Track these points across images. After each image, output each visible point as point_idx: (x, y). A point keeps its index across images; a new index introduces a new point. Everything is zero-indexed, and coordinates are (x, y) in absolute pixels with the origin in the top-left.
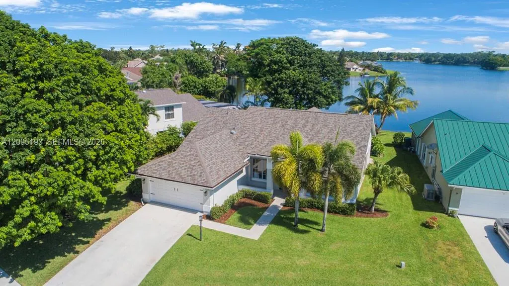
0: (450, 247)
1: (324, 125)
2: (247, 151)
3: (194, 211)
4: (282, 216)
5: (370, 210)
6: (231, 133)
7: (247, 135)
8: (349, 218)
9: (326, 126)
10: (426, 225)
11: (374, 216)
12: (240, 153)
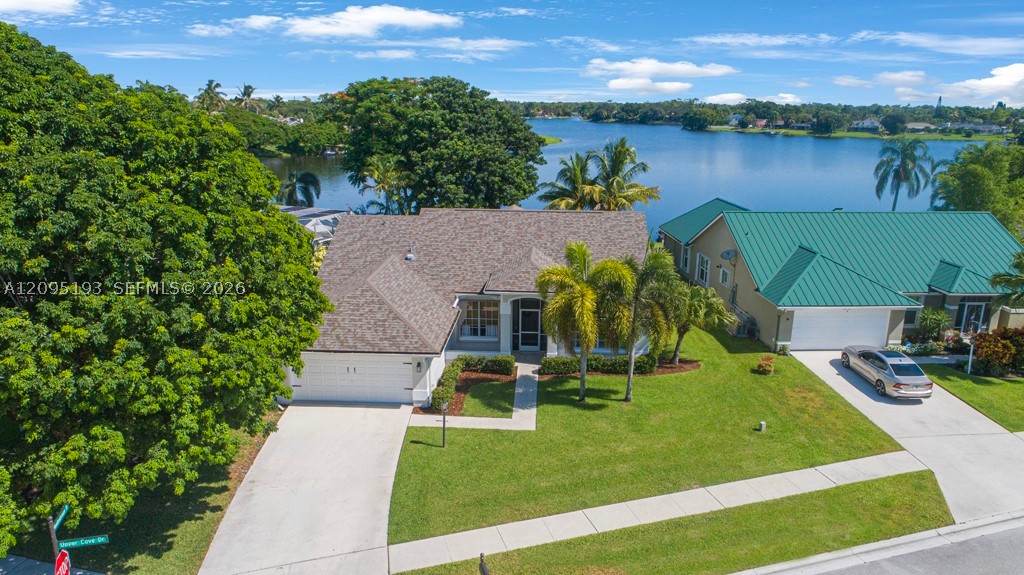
0: (805, 395)
1: (571, 233)
2: (451, 288)
3: (396, 405)
4: (550, 389)
5: (672, 361)
6: (406, 259)
7: (439, 261)
8: (648, 377)
9: (574, 233)
10: (760, 371)
11: (680, 369)
12: (441, 293)
